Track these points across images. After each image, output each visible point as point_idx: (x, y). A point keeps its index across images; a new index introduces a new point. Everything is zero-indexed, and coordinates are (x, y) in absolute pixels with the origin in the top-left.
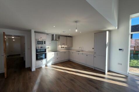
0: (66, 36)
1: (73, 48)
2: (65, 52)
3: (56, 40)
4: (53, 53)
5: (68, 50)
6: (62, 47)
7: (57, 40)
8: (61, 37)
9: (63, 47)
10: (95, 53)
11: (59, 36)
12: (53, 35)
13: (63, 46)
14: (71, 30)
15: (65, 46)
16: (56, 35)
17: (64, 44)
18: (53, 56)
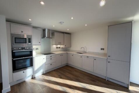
0: (63, 33)
1: (72, 48)
2: (61, 55)
3: (49, 37)
4: (45, 56)
5: (65, 51)
6: (57, 48)
7: (51, 37)
8: (56, 34)
9: (59, 48)
10: (109, 56)
11: (53, 32)
12: (44, 30)
13: (59, 46)
14: (73, 18)
15: (62, 46)
16: (49, 30)
17: (60, 44)
18: (45, 61)
